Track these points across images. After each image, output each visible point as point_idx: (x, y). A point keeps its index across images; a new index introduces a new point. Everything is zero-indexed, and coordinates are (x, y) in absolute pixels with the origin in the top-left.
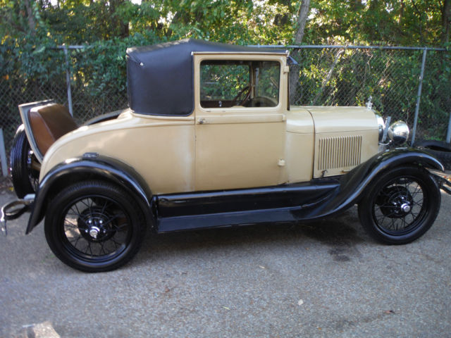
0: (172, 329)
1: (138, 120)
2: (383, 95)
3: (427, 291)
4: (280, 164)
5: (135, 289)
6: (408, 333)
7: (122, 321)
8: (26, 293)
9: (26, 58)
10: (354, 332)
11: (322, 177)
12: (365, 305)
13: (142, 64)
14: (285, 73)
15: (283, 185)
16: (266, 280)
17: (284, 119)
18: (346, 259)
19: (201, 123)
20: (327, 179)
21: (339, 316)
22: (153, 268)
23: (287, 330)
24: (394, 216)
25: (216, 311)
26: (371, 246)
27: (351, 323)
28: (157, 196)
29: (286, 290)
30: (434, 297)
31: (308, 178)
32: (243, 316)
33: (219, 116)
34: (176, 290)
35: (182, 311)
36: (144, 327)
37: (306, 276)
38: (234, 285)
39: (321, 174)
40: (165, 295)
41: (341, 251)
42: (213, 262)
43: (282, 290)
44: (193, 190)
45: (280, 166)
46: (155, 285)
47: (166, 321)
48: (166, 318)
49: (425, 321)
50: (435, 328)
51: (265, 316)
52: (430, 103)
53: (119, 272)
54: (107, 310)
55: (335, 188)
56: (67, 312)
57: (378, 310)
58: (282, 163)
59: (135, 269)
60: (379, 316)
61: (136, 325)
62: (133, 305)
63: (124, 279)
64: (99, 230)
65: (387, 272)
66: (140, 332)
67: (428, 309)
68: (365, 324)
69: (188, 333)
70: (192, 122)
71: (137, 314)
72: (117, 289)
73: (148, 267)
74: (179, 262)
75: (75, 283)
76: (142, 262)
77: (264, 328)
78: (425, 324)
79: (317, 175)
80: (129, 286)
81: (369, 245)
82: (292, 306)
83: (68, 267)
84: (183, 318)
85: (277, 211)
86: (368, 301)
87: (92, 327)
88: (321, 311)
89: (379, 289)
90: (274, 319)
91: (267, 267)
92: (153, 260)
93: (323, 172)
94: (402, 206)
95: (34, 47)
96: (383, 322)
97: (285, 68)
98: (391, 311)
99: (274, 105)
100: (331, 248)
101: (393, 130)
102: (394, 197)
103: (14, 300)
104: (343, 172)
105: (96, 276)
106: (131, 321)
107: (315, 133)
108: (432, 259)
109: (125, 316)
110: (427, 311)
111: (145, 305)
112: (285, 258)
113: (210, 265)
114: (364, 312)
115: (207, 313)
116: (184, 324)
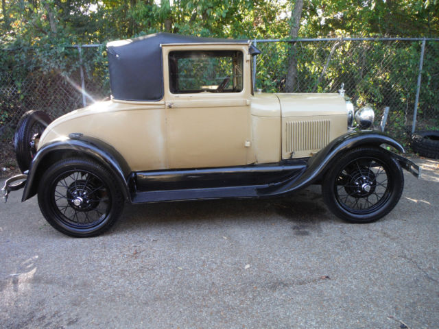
0: (128, 282)
1: (117, 104)
2: (381, 86)
3: (370, 262)
4: (246, 145)
5: (109, 251)
6: (336, 296)
7: (89, 274)
8: (20, 252)
9: (45, 57)
10: (285, 292)
11: (291, 159)
12: (305, 271)
13: (117, 56)
14: (247, 61)
15: (252, 165)
16: (224, 249)
17: (248, 103)
18: (307, 233)
19: (170, 107)
20: (295, 160)
21: (277, 279)
22: (130, 236)
23: (226, 288)
24: (357, 196)
25: (170, 270)
26: (335, 224)
27: (286, 285)
28: (135, 173)
29: (238, 257)
30: (374, 267)
31: (277, 159)
32: (192, 275)
33: (187, 101)
34: (143, 253)
35: (141, 270)
36: (105, 279)
37: (261, 247)
38: (194, 251)
39: (290, 156)
40: (132, 256)
41: (304, 227)
42: (183, 232)
43: (235, 256)
44: (168, 168)
45: (247, 147)
46: (127, 249)
47: (125, 276)
48: (126, 273)
49: (355, 287)
50: (363, 292)
51: (211, 276)
52: (431, 93)
53: (101, 238)
54: (81, 266)
55: (302, 168)
56: (48, 266)
57: (316, 276)
58: (248, 144)
59: (114, 236)
60: (315, 281)
61: (100, 277)
62: (103, 263)
63: (103, 244)
64: (82, 200)
65: (339, 246)
66: (101, 283)
67: (364, 277)
68: (299, 286)
69: (140, 285)
70: (163, 107)
71: (104, 270)
72: (94, 251)
73: (126, 235)
74: (153, 231)
75: (62, 245)
76: (123, 230)
77: (206, 285)
78: (355, 289)
79: (286, 156)
80: (105, 248)
81: (333, 222)
82: (239, 269)
83: (59, 233)
84: (140, 274)
85: (244, 189)
86: (310, 268)
87: (64, 277)
88: (263, 274)
89: (324, 259)
90: (219, 278)
91: (229, 238)
92: (133, 229)
93: (292, 154)
94: (363, 186)
95: (52, 46)
96: (315, 286)
97: (247, 56)
98: (327, 277)
99: (239, 91)
100: (295, 224)
101: (359, 114)
102: (356, 178)
103: (9, 256)
104: (311, 154)
105: (80, 240)
106: (96, 275)
107: (281, 117)
108: (388, 236)
109: (93, 271)
110: (362, 278)
111: (113, 263)
112: (249, 231)
113: (180, 234)
114: (302, 277)
115: (162, 271)
116: (140, 278)
